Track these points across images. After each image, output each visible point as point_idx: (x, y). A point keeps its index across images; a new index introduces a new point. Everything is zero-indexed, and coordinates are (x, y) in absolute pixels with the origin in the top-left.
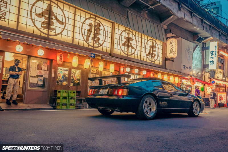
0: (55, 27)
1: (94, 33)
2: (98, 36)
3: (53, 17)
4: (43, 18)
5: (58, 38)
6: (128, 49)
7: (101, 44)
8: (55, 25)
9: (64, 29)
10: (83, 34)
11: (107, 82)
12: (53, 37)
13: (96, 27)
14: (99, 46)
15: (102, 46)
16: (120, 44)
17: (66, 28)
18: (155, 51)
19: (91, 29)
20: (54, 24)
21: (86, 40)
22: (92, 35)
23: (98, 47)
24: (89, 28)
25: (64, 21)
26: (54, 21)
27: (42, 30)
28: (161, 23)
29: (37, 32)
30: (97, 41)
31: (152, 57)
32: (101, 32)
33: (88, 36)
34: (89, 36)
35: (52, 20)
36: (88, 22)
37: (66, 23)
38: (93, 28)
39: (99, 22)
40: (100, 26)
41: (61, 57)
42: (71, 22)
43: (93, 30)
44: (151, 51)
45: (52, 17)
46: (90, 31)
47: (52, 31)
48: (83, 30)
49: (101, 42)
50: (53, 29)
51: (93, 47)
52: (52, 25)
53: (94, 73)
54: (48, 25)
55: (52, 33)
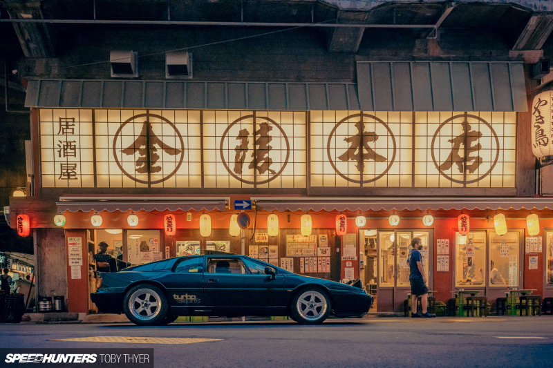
0: (160, 165)
1: (253, 151)
2: (266, 156)
3: (156, 146)
4: (137, 152)
5: (170, 183)
6: (361, 167)
7: (277, 172)
8: (160, 160)
9: (181, 162)
10: (226, 160)
11: (302, 259)
12: (160, 185)
13: (259, 135)
14: (270, 177)
15: (279, 177)
16: (333, 159)
17: (185, 159)
18: (478, 147)
19: (245, 143)
20: (158, 157)
21: (234, 173)
22: (249, 157)
23: (269, 181)
24: (239, 143)
25: (179, 146)
26: (159, 152)
27: (137, 177)
28: (510, 47)
29: (129, 183)
30: (264, 167)
31: (464, 169)
32: (274, 143)
33: (239, 163)
34: (242, 162)
35: (154, 152)
36: (235, 130)
37: (183, 149)
38: (251, 140)
39: (266, 121)
40: (269, 129)
41: (171, 222)
42: (194, 143)
43: (250, 146)
44: (461, 153)
45: (154, 145)
46: (241, 149)
47: (156, 173)
48: (225, 153)
49: (275, 167)
50: (159, 169)
51: (255, 183)
52: (155, 162)
53: (264, 244)
54: (148, 164)
55: (156, 177)
